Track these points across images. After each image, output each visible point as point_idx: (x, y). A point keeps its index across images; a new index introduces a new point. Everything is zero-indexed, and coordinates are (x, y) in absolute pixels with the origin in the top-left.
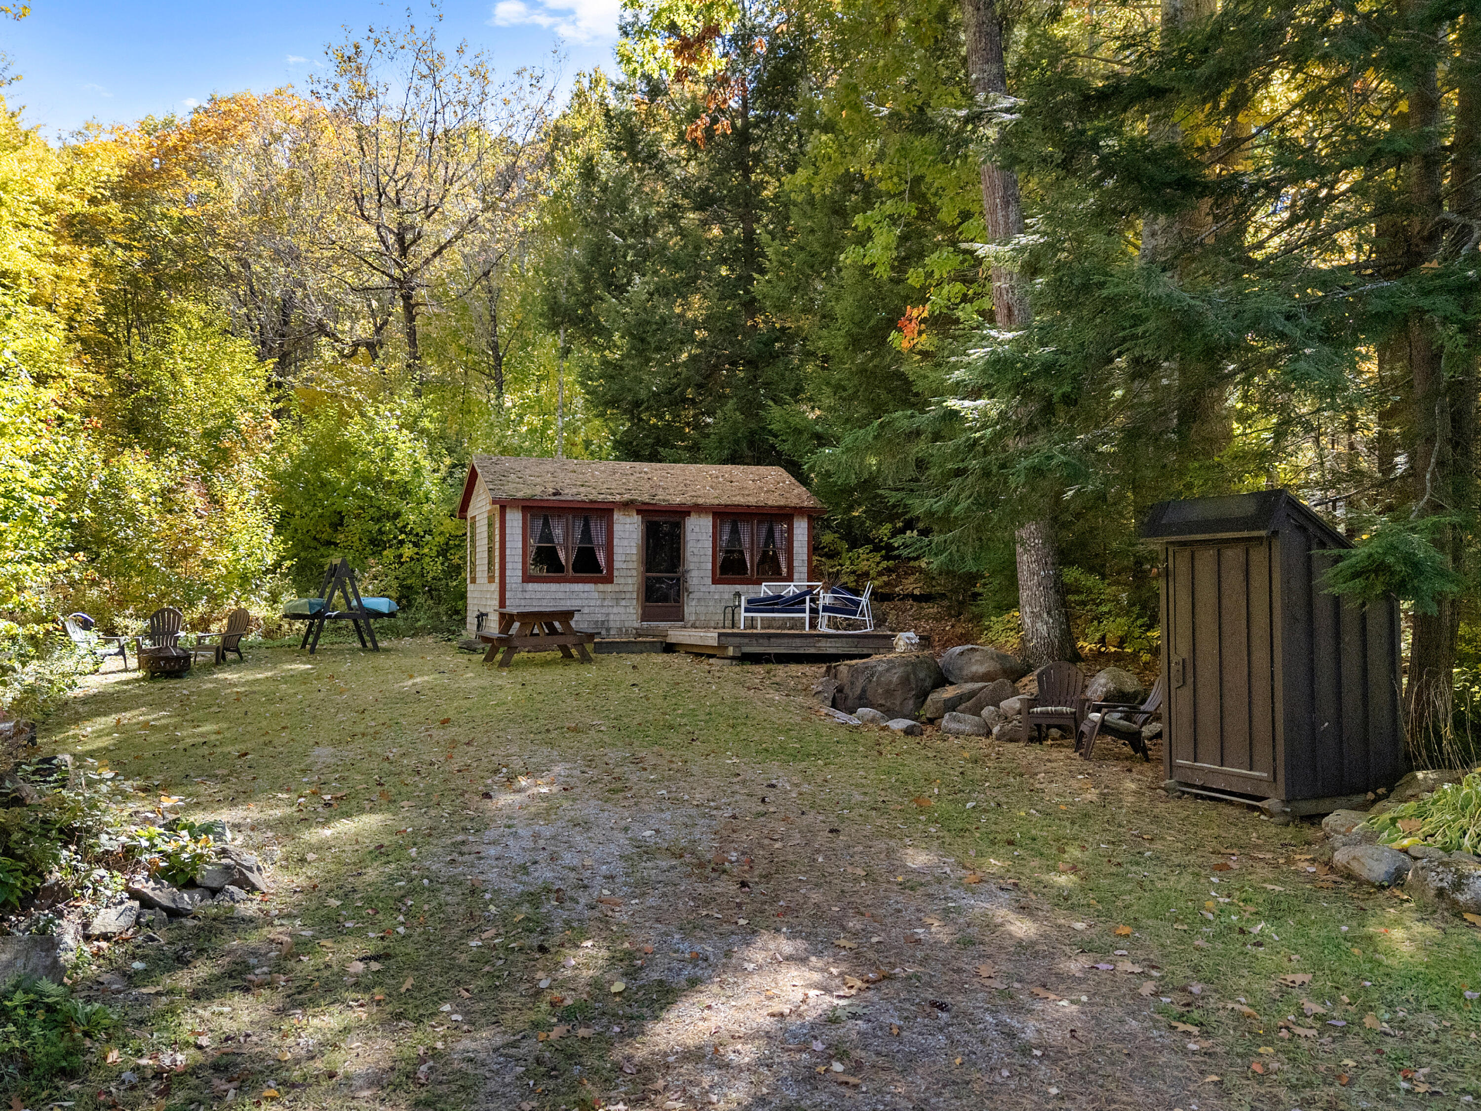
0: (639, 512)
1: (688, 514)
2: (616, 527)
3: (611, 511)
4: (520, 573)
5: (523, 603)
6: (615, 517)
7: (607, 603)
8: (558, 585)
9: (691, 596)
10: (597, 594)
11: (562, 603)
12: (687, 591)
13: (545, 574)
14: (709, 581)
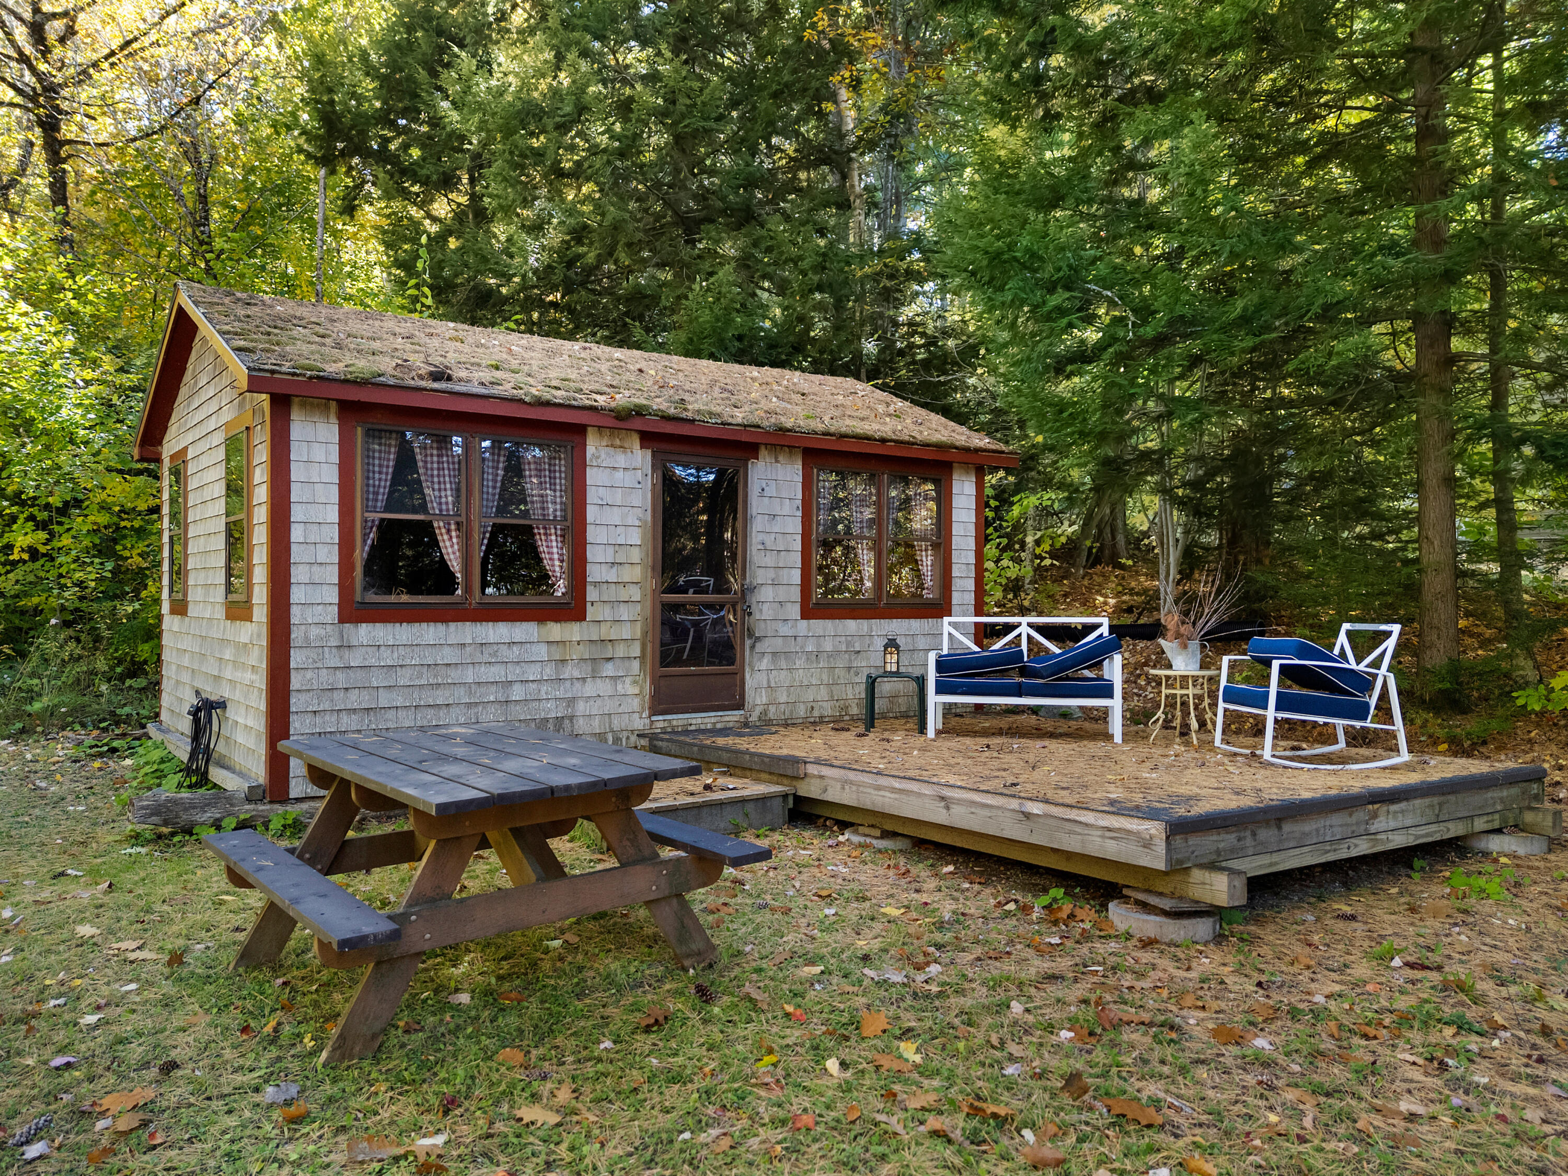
0: (647, 438)
1: (754, 451)
2: (593, 476)
3: (580, 430)
4: (332, 596)
5: (341, 679)
6: (590, 450)
7: (570, 671)
8: (441, 627)
9: (759, 647)
10: (543, 648)
11: (454, 675)
12: (751, 634)
13: (405, 598)
14: (795, 611)
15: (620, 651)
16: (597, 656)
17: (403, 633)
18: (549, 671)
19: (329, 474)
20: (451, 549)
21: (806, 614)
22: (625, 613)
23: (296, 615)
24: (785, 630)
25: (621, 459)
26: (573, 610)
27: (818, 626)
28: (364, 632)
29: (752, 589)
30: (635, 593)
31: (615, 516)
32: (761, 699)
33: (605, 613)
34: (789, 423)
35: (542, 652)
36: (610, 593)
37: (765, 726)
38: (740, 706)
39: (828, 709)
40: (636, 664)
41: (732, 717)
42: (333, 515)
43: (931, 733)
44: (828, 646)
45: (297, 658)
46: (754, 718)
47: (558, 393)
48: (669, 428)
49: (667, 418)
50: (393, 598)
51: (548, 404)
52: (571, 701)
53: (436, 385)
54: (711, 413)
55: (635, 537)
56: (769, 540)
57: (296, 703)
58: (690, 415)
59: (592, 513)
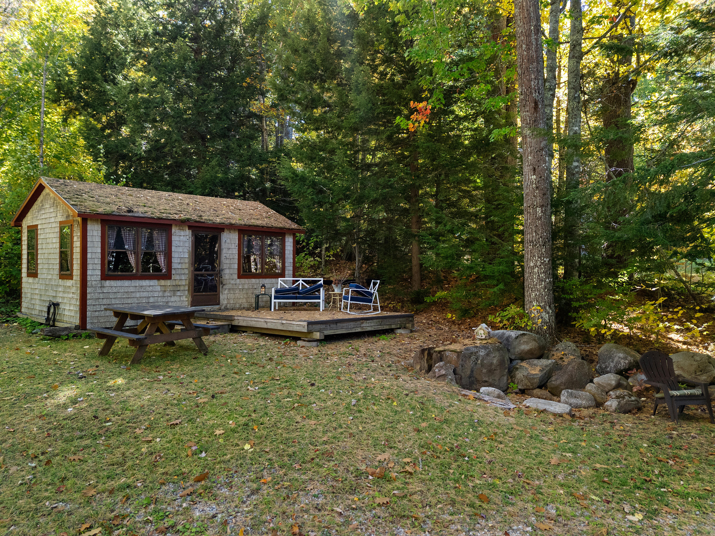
0: (190, 227)
1: (222, 230)
2: (174, 238)
3: (171, 226)
4: (99, 273)
5: (101, 296)
6: (173, 230)
7: (167, 294)
8: (130, 281)
9: (225, 287)
10: (159, 287)
11: (133, 295)
12: (222, 283)
13: (119, 273)
14: (236, 276)
15: (182, 288)
16: (175, 290)
17: (119, 283)
18: (161, 294)
19: (98, 239)
20: (132, 259)
21: (239, 277)
22: (183, 277)
23: (89, 278)
24: (232, 282)
25: (182, 233)
26: (168, 276)
27: (243, 281)
28: (108, 283)
29: (223, 270)
30: (186, 271)
31: (180, 250)
32: (225, 302)
33: (177, 277)
34: (233, 222)
35: (159, 288)
36: (179, 272)
37: (226, 309)
38: (218, 304)
39: (246, 305)
40: (187, 292)
41: (216, 307)
42: (99, 250)
43: (273, 310)
44: (246, 287)
45: (89, 290)
46: (223, 308)
47: (164, 215)
48: (197, 224)
49: (196, 222)
50: (116, 273)
51: (162, 219)
52: (167, 302)
53: (129, 214)
54: (210, 220)
55: (186, 255)
56: (228, 256)
57: (89, 302)
58: (203, 221)
59: (173, 249)
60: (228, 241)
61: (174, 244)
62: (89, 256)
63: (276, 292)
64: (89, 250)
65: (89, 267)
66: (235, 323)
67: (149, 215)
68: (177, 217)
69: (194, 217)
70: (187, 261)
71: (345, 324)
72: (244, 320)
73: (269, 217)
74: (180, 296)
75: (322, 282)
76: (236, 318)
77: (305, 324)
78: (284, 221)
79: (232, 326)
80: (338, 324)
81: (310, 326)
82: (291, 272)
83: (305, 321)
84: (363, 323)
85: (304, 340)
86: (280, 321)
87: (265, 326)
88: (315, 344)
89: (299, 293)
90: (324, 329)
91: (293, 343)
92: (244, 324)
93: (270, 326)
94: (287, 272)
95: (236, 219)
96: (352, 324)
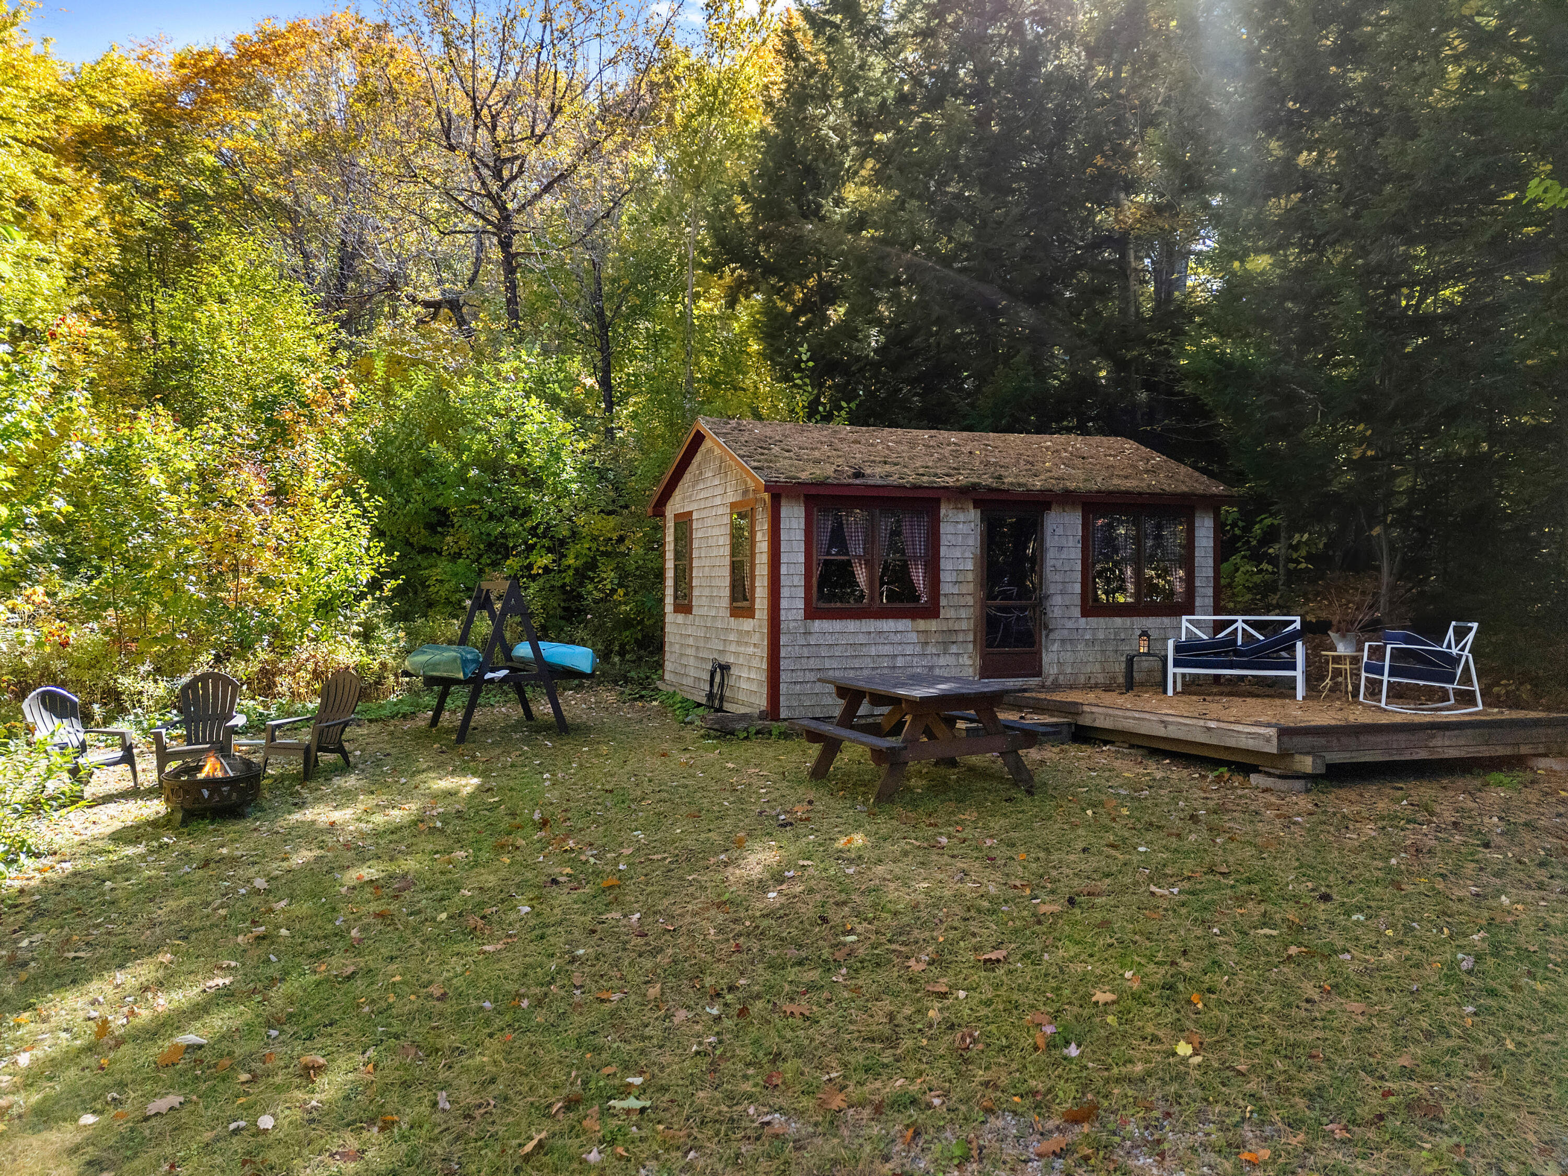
0: (977, 504)
1: (1047, 506)
2: (945, 528)
3: (938, 501)
4: (801, 604)
5: (806, 652)
6: (943, 512)
7: (931, 649)
8: (858, 622)
9: (1051, 636)
10: (914, 635)
11: (865, 651)
12: (1046, 627)
13: (838, 605)
14: (1077, 612)
15: (961, 638)
16: (947, 640)
17: (837, 625)
18: (918, 649)
19: (800, 535)
20: (861, 575)
21: (1085, 614)
22: (963, 613)
23: (783, 615)
24: (1070, 624)
25: (961, 517)
26: (932, 612)
27: (1094, 621)
28: (818, 625)
29: (1047, 597)
30: (970, 601)
31: (957, 553)
32: (1054, 670)
33: (951, 613)
34: (1072, 485)
35: (914, 637)
36: (955, 601)
37: (1056, 687)
38: (1039, 674)
39: (1101, 679)
40: (971, 646)
41: (1033, 682)
42: (802, 559)
43: (1170, 692)
44: (1101, 635)
45: (783, 640)
46: (1048, 683)
47: (925, 478)
48: (993, 496)
49: (990, 490)
50: (833, 605)
51: (920, 487)
52: (931, 668)
53: (858, 482)
54: (1020, 485)
55: (970, 566)
56: (1058, 564)
57: (783, 664)
58: (1006, 487)
59: (943, 551)
60: (1060, 531)
61: (944, 540)
62: (784, 570)
63: (1178, 648)
64: (784, 558)
65: (784, 592)
66: (1086, 721)
67: (894, 480)
68: (950, 481)
69: (987, 480)
70: (970, 576)
71: (1380, 739)
72: (1107, 715)
73: (1153, 471)
74: (958, 654)
75: (1297, 625)
76: (1086, 708)
77: (1272, 732)
78: (1191, 477)
79: (1076, 725)
80: (1362, 738)
81: (1285, 739)
82: (1210, 601)
83: (1269, 725)
84: (1433, 737)
85: (1269, 775)
86: (1202, 723)
87: (1161, 732)
88: (1299, 784)
89: (1237, 653)
90: (1326, 749)
91: (1237, 780)
92: (1107, 724)
93: (1172, 732)
94: (1198, 602)
95: (1076, 480)
96: (1401, 739)
